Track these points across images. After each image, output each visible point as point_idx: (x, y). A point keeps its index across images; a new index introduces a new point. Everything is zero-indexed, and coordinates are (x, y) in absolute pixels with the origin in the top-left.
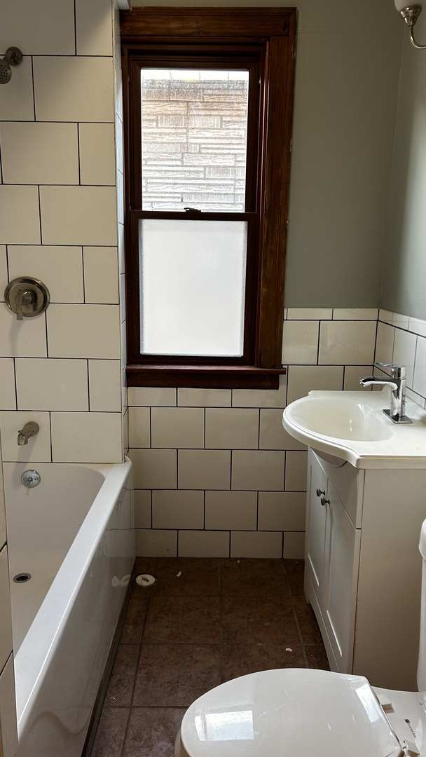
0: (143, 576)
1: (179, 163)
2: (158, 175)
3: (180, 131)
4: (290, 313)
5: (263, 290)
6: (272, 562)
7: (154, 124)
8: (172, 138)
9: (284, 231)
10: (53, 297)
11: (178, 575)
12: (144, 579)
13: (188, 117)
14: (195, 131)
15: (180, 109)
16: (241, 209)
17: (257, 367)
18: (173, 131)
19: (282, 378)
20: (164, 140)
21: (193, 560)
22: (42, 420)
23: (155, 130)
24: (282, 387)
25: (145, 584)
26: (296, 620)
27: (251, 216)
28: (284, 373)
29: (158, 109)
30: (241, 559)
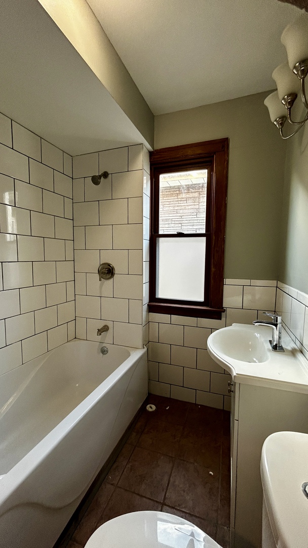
0: (150, 405)
1: (195, 216)
2: (186, 222)
3: (196, 204)
4: (227, 281)
5: (213, 269)
6: (217, 410)
7: (185, 202)
8: (192, 207)
9: (224, 241)
10: (116, 271)
11: (167, 409)
12: (151, 407)
13: (199, 198)
14: (202, 203)
15: (196, 195)
16: (204, 231)
17: (210, 307)
18: (193, 204)
19: (223, 314)
20: (189, 208)
21: (177, 401)
22: (110, 324)
23: (185, 204)
24: (223, 319)
25: (150, 410)
26: (221, 453)
27: (208, 235)
28: (224, 312)
29: (187, 196)
30: (200, 405)
